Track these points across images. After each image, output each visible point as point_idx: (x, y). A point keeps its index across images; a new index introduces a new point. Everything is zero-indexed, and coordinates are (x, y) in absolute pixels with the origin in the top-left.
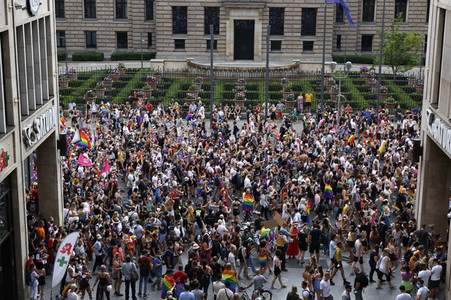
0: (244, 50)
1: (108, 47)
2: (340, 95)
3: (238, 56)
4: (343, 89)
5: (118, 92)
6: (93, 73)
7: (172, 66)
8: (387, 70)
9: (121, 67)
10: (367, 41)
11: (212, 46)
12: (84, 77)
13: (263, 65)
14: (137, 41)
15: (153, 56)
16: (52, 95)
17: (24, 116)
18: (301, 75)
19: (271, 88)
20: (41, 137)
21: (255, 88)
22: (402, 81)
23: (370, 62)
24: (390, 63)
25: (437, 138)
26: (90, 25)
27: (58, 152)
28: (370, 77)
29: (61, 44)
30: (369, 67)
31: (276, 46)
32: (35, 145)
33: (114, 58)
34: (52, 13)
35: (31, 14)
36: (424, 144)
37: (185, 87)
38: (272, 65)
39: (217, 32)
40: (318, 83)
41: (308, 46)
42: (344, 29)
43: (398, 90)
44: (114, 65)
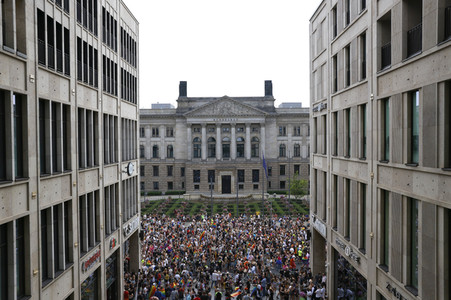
0: (226, 189)
1: (164, 189)
2: (271, 209)
3: (224, 192)
4: (273, 206)
6: (157, 201)
7: (193, 197)
8: (292, 197)
9: (170, 198)
10: (283, 184)
11: (212, 187)
12: (152, 203)
13: (235, 196)
14: (177, 186)
15: (185, 193)
16: (137, 212)
17: (124, 222)
18: (253, 200)
19: (239, 207)
20: (132, 232)
21: (232, 207)
22: (299, 202)
23: (285, 193)
24: (294, 194)
25: (317, 228)
26: (156, 179)
27: (139, 239)
28: (285, 200)
29: (142, 188)
30: (284, 196)
31: (241, 187)
32: (129, 235)
33: (167, 194)
34: (139, 174)
35: (129, 175)
36: (312, 231)
37: (199, 207)
38: (240, 196)
39: (214, 181)
40: (261, 205)
41: (256, 187)
42: (271, 179)
43: (298, 206)
44: (167, 197)
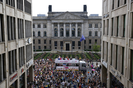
1: (43, 49)
2: (86, 57)
3: (67, 50)
4: (86, 56)
6: (40, 53)
7: (54, 52)
8: (94, 52)
9: (45, 52)
10: (90, 47)
11: (62, 48)
12: (38, 54)
13: (71, 52)
14: (48, 47)
15: (51, 50)
16: (32, 58)
17: (27, 62)
18: (78, 53)
19: (73, 56)
20: (30, 66)
21: (70, 56)
22: (97, 54)
23: (91, 51)
24: (95, 51)
25: (104, 64)
26: (39, 45)
27: (33, 68)
28: (91, 53)
29: (34, 48)
30: (91, 52)
31: (74, 48)
32: (29, 67)
34: (32, 43)
35: (29, 43)
36: (102, 66)
38: (73, 52)
39: (63, 46)
40: (81, 55)
41: (79, 48)
42: (86, 45)
43: (96, 56)
44: (44, 52)
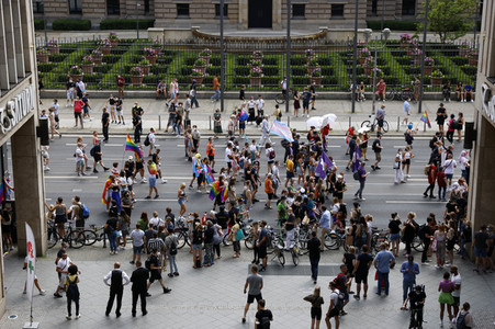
0: (260, 15)
1: (96, 13)
2: (376, 68)
3: (252, 24)
4: (380, 62)
5: (109, 68)
6: (79, 45)
7: (174, 37)
8: (433, 38)
9: (112, 38)
11: (222, 11)
12: (67, 50)
13: (282, 34)
14: (132, 5)
15: (151, 24)
16: (28, 71)
18: (330, 45)
19: (293, 62)
20: (17, 123)
21: (274, 62)
22: (451, 51)
23: (413, 28)
24: (437, 29)
25: (494, 119)
27: (38, 140)
28: (412, 47)
29: (38, 9)
30: (411, 35)
31: (299, 11)
32: (9, 132)
33: (104, 27)
36: (479, 127)
37: (190, 62)
38: (295, 34)
40: (351, 54)
41: (337, 11)
43: (446, 62)
44: (104, 36)
